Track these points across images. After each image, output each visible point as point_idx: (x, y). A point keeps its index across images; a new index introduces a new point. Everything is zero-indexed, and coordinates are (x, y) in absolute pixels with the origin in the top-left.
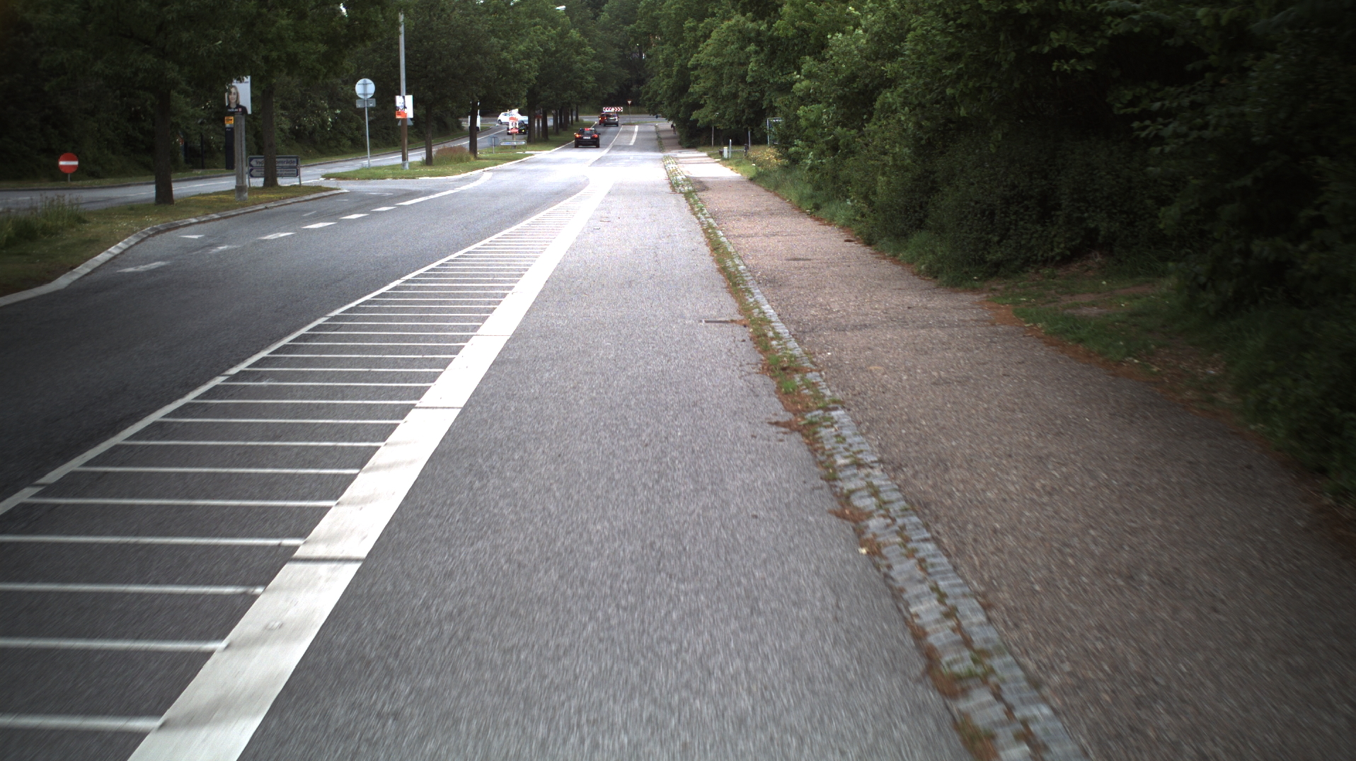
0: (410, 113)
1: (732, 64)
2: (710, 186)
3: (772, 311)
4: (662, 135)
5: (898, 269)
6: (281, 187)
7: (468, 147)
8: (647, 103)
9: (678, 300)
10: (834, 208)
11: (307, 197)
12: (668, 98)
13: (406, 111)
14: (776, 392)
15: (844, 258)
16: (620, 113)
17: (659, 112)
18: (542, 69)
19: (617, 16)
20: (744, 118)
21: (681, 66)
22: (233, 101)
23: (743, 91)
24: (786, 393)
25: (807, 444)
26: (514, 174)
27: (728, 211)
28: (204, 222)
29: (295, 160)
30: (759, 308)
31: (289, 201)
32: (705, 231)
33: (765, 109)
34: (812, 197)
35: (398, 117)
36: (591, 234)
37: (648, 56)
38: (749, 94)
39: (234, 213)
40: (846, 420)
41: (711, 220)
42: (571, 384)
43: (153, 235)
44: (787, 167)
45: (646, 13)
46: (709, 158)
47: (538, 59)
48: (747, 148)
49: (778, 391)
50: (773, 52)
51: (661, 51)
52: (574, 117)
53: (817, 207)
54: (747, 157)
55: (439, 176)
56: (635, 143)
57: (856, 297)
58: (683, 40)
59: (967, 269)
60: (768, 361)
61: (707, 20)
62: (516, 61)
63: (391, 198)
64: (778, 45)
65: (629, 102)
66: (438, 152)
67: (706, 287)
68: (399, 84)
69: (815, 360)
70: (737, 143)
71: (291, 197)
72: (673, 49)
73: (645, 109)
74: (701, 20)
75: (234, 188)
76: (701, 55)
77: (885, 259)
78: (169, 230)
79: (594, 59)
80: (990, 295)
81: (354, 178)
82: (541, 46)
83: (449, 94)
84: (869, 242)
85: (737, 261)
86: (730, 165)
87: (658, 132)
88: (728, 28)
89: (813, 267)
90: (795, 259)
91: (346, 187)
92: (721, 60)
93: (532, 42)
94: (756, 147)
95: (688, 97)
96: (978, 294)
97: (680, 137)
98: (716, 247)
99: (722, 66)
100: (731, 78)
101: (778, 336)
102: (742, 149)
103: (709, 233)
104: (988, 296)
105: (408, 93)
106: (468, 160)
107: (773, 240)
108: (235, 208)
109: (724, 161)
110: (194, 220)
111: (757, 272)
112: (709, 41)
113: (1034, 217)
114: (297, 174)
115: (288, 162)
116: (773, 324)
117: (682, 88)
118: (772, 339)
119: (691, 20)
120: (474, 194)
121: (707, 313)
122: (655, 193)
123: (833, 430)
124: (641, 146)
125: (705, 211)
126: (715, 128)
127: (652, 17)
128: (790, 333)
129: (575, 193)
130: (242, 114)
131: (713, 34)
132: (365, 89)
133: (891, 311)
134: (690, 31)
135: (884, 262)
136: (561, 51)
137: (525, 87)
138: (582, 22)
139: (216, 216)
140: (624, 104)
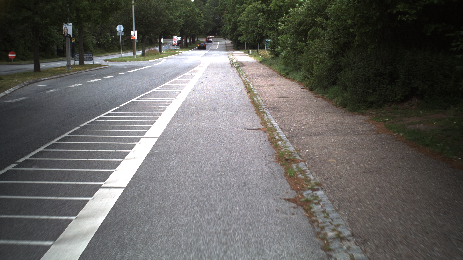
0: (136, 37)
1: (252, 20)
2: (245, 64)
3: (276, 124)
4: (228, 46)
5: (326, 102)
6: (85, 65)
7: (158, 50)
8: (222, 34)
9: (234, 117)
10: (295, 74)
11: (95, 69)
12: (230, 32)
13: (135, 37)
14: (285, 176)
15: (302, 97)
16: (213, 38)
17: (227, 37)
18: (185, 22)
19: (212, 4)
20: (257, 39)
21: (234, 21)
22: (66, 32)
23: (256, 30)
24: (291, 177)
25: (308, 217)
26: (174, 60)
27: (253, 75)
28: (51, 79)
29: (91, 54)
30: (270, 122)
31: (87, 70)
32: (244, 83)
33: (264, 36)
34: (285, 70)
35: (132, 39)
36: (200, 85)
37: (223, 18)
38: (259, 31)
39: (63, 75)
40: (325, 199)
41: (246, 79)
42: (183, 170)
43: (27, 85)
44: (273, 57)
45: (222, 3)
46: (244, 54)
47: (183, 18)
48: (258, 50)
49: (285, 175)
50: (269, 15)
51: (227, 16)
52: (197, 39)
53: (287, 74)
54: (258, 54)
55: (146, 60)
56: (218, 48)
57: (312, 117)
58: (235, 12)
59: (358, 105)
60: (278, 154)
61: (243, 5)
62: (175, 19)
63: (126, 69)
64: (270, 13)
66: (147, 51)
67: (246, 110)
68: (132, 27)
69: (301, 154)
70: (254, 49)
71: (88, 69)
72: (231, 15)
73: (222, 37)
74: (241, 5)
75: (66, 65)
76: (242, 17)
77: (319, 97)
78: (35, 82)
79: (204, 19)
80: (371, 116)
81: (115, 61)
82: (184, 14)
83: (150, 30)
84: (311, 89)
85: (259, 98)
86: (252, 56)
87: (226, 44)
88: (251, 7)
89: (290, 101)
90: (282, 97)
91: (110, 64)
92: (248, 19)
93: (181, 12)
94: (261, 50)
95: (237, 32)
96: (365, 116)
97: (234, 46)
98: (249, 91)
99: (249, 21)
100: (252, 25)
101: (281, 139)
102: (256, 51)
103: (246, 84)
104: (370, 117)
105: (135, 30)
106: (158, 54)
107: (272, 88)
108: (65, 73)
109: (250, 55)
110: (46, 78)
111: (267, 104)
112: (244, 12)
113: (387, 82)
114: (92, 60)
115: (89, 55)
116: (277, 131)
117: (234, 29)
118: (279, 140)
119: (238, 5)
120: (157, 67)
121: (248, 125)
122: (225, 67)
123: (320, 206)
124: (220, 49)
125: (244, 75)
126: (246, 43)
127: (224, 4)
128: (286, 137)
129: (195, 67)
130: (69, 37)
131: (246, 10)
132: (120, 29)
133: (329, 125)
134: (238, 9)
135: (319, 99)
136: (192, 16)
137: (179, 28)
138: (200, 6)
139: (56, 77)
140: (214, 35)
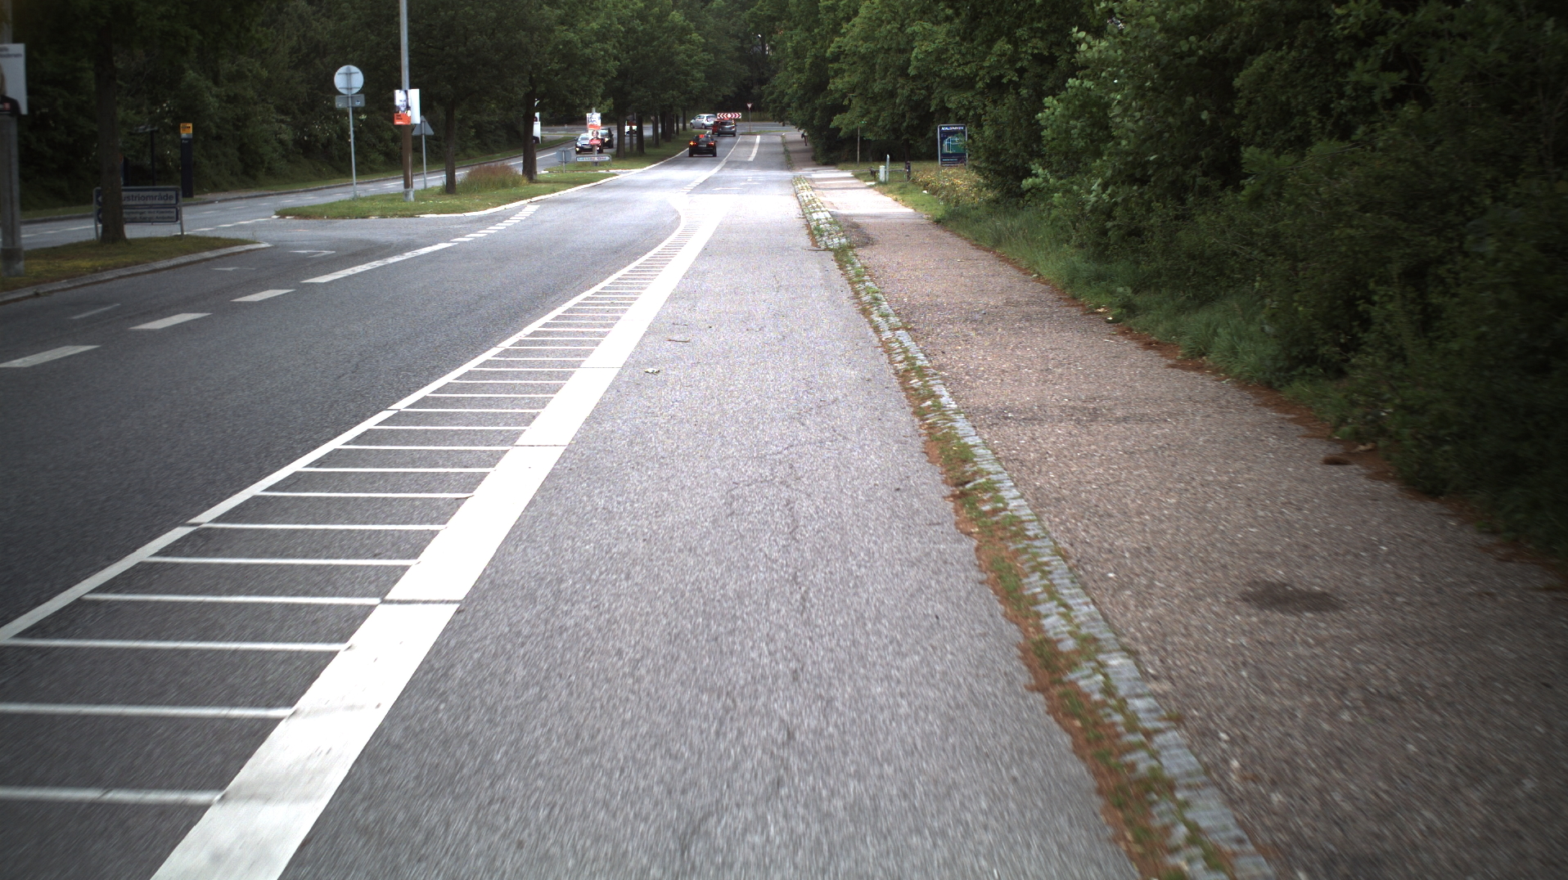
1: (887, 51)
4: (791, 148)
6: (122, 243)
7: (519, 169)
8: (772, 107)
12: (799, 98)
16: (738, 120)
17: (787, 118)
18: (626, 57)
20: (905, 124)
21: (816, 57)
23: (903, 88)
33: (934, 112)
37: (773, 48)
38: (912, 91)
46: (857, 181)
47: (619, 42)
51: (789, 39)
52: (681, 125)
54: (914, 182)
56: (756, 158)
58: (818, 23)
62: (586, 45)
65: (749, 106)
66: (467, 176)
68: (398, 75)
70: (897, 159)
72: (804, 35)
73: (769, 115)
76: (845, 40)
79: (702, 50)
82: (622, 24)
83: (477, 88)
86: (890, 192)
87: (785, 144)
92: (872, 45)
93: (609, 18)
94: (921, 166)
95: (825, 97)
97: (814, 150)
99: (873, 54)
100: (886, 70)
102: (906, 168)
109: (882, 186)
112: (856, 20)
114: (177, 218)
115: (161, 198)
117: (818, 86)
122: (784, 249)
124: (762, 163)
126: (861, 138)
130: (11, 115)
131: (861, 10)
132: (349, 80)
134: (828, 12)
136: (657, 37)
137: (600, 81)
138: (689, 5)
140: (743, 109)
